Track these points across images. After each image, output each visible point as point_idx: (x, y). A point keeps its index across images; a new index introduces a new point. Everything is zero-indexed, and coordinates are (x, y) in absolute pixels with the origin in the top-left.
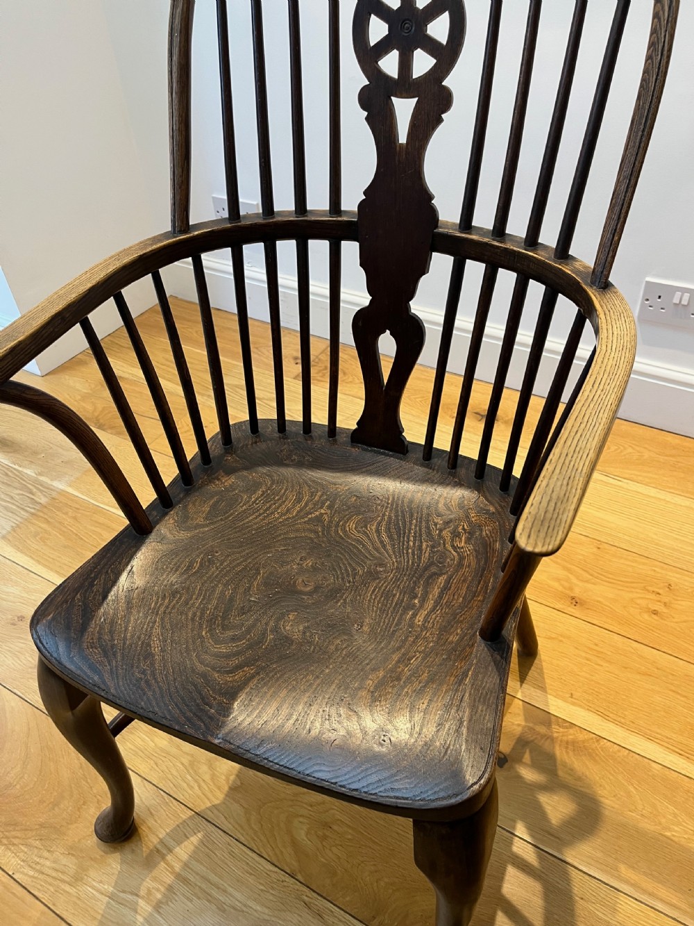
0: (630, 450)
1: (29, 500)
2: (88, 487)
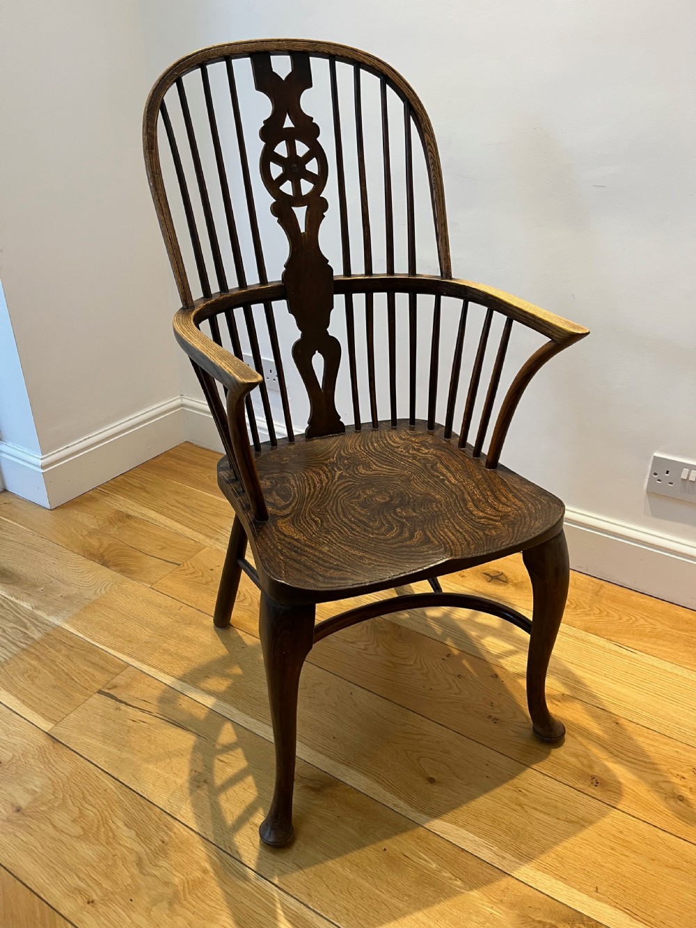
0: (642, 622)
1: (22, 635)
2: (85, 624)
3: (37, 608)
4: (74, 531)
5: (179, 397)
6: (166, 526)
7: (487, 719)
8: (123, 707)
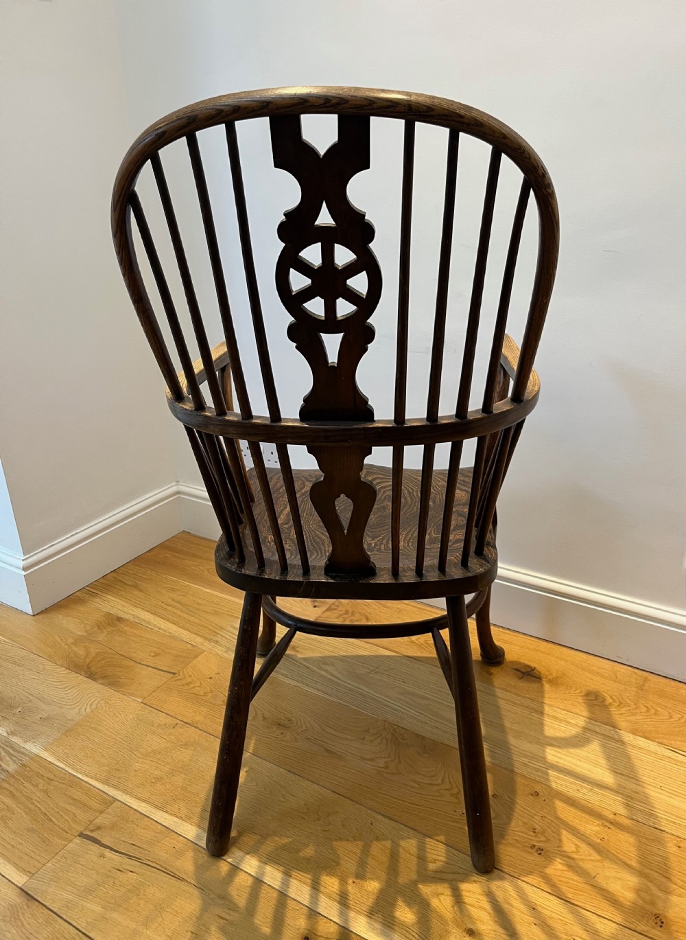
2: (67, 751)
3: (13, 733)
4: (59, 639)
5: (174, 483)
6: (159, 629)
7: (530, 850)
8: (107, 853)
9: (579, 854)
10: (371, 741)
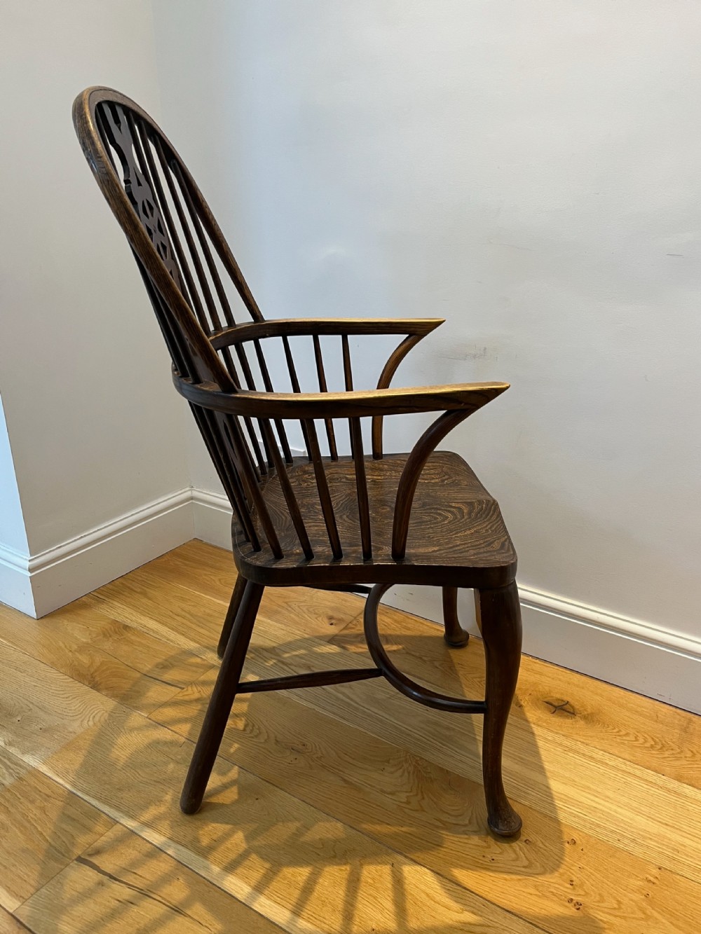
2: (67, 765)
3: (10, 744)
4: (61, 644)
5: (188, 489)
6: (168, 640)
7: (567, 904)
8: (107, 881)
9: (622, 910)
10: (392, 773)
